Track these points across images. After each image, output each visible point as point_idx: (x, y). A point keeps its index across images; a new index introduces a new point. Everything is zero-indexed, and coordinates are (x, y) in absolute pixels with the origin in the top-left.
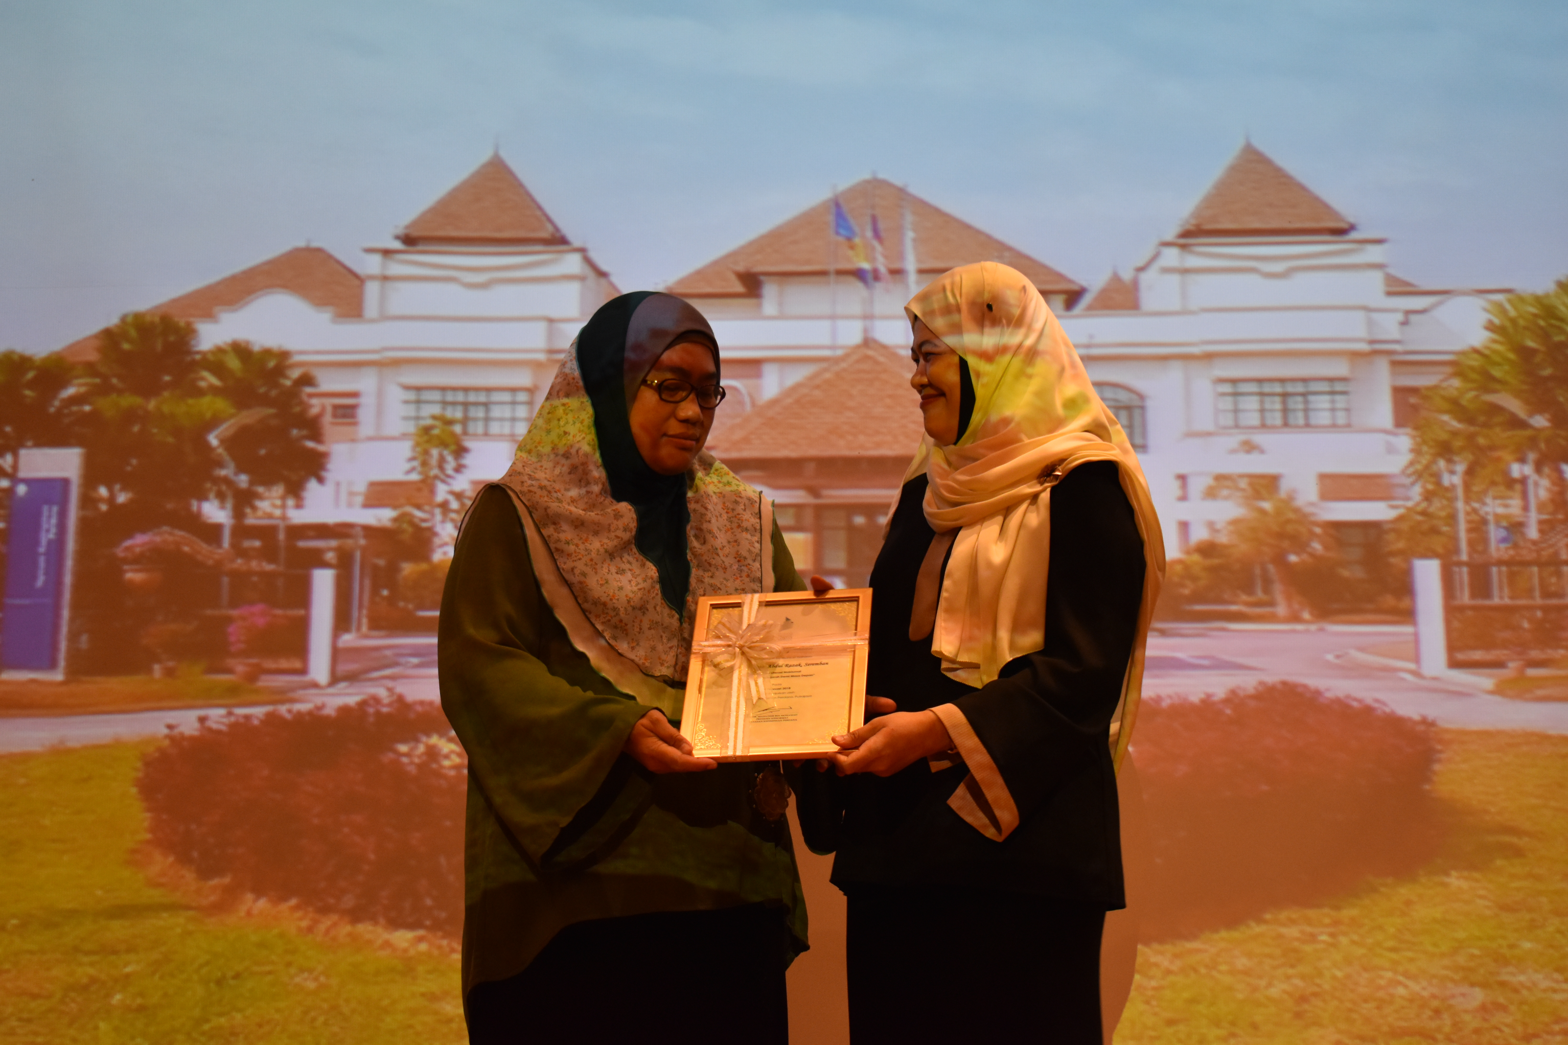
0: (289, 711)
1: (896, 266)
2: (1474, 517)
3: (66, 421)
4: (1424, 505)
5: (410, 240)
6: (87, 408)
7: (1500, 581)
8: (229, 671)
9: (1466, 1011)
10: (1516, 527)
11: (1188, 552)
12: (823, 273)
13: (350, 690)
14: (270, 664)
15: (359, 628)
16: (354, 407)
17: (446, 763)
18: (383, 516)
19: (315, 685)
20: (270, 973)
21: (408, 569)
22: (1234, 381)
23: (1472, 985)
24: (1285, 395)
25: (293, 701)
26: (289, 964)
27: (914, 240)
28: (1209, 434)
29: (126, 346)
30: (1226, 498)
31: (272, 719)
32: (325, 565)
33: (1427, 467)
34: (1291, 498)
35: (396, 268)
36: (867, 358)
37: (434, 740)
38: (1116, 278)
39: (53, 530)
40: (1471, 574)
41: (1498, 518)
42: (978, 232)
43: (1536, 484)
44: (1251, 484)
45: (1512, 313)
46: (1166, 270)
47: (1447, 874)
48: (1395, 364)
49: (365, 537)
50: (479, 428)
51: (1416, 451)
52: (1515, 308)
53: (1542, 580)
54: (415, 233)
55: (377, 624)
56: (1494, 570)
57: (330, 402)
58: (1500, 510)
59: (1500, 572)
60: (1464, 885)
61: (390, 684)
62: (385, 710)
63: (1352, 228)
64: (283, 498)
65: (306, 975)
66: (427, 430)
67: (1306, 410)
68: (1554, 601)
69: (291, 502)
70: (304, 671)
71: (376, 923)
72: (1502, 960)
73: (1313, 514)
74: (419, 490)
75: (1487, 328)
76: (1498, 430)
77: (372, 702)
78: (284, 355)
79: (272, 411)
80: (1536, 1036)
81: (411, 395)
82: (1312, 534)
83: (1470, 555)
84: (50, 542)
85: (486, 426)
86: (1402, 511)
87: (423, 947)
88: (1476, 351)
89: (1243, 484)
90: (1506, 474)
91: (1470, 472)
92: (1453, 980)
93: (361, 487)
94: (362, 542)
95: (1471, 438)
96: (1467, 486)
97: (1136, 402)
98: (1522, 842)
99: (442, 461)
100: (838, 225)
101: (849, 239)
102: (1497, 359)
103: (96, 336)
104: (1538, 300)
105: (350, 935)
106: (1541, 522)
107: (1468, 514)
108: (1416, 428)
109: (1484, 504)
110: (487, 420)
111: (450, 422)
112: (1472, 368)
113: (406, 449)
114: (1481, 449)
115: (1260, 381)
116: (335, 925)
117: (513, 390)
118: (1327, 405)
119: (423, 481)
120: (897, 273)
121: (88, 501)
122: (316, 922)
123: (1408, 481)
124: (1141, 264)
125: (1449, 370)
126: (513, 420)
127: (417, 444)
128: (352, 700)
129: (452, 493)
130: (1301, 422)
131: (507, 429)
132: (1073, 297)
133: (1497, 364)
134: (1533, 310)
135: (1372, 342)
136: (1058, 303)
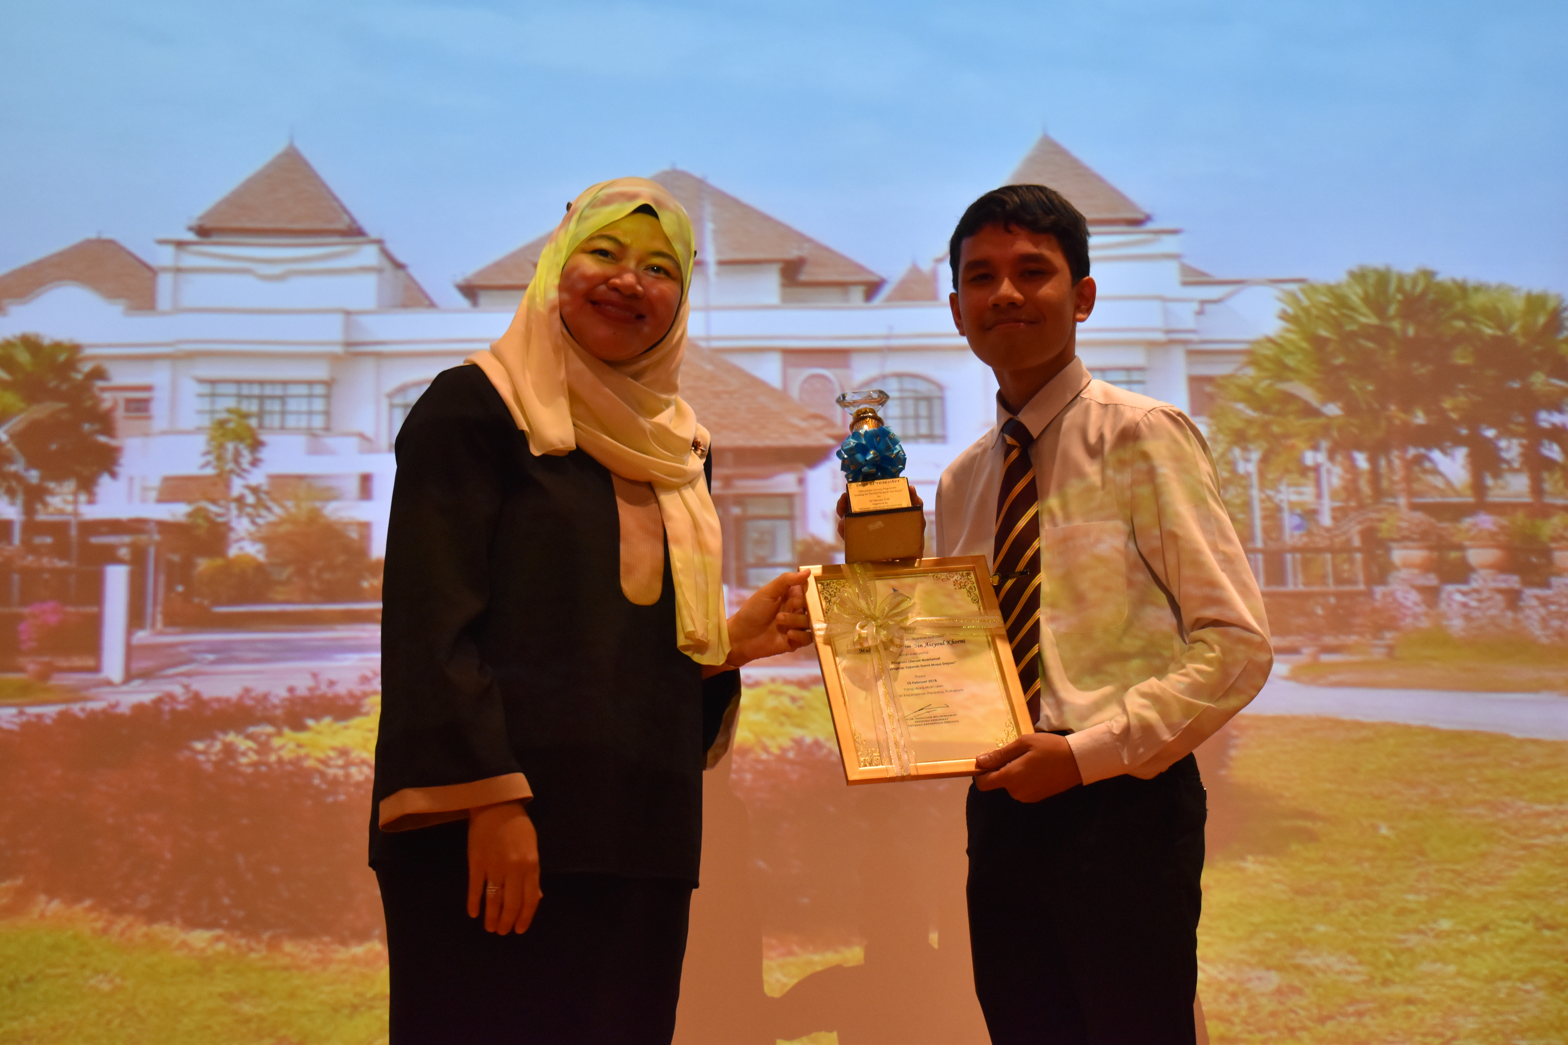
0: (83, 710)
2: (1269, 505)
5: (203, 232)
7: (1294, 568)
8: (21, 670)
9: (1263, 995)
10: (1310, 515)
13: (145, 688)
14: (62, 663)
15: (153, 625)
17: (244, 760)
18: (178, 512)
19: (109, 683)
20: (64, 975)
21: (203, 564)
23: (1268, 968)
25: (85, 699)
26: (83, 966)
27: (714, 232)
31: (64, 718)
32: (118, 561)
33: (1222, 456)
35: (189, 260)
37: (231, 737)
38: (914, 269)
40: (1266, 561)
41: (1292, 505)
42: (778, 224)
43: (1329, 472)
45: (1306, 302)
47: (1243, 859)
48: (1191, 353)
49: (160, 532)
50: (276, 421)
52: (1309, 298)
53: (1334, 566)
54: (209, 224)
55: (173, 620)
56: (1289, 557)
57: (122, 396)
58: (1294, 498)
59: (1294, 559)
60: (1260, 869)
61: (186, 681)
62: (181, 707)
63: (1148, 218)
64: (75, 494)
65: (101, 977)
66: (222, 424)
68: (1347, 588)
69: (83, 498)
70: (97, 669)
71: (172, 923)
72: (1298, 944)
74: (215, 484)
75: (1281, 318)
76: (1291, 418)
77: (167, 699)
78: (75, 348)
79: (63, 405)
80: (1330, 1017)
81: (206, 389)
83: (1265, 543)
85: (283, 420)
87: (221, 946)
88: (1270, 340)
90: (1300, 461)
91: (1265, 460)
92: (1249, 964)
93: (155, 482)
94: (157, 537)
95: (1265, 426)
96: (1262, 474)
97: (935, 392)
98: (1318, 826)
99: (237, 455)
102: (1290, 348)
104: (1331, 290)
105: (146, 935)
106: (1334, 510)
107: (1262, 501)
108: (1212, 416)
109: (1279, 492)
110: (283, 413)
111: (246, 416)
112: (1266, 357)
113: (200, 442)
114: (1275, 437)
116: (130, 926)
117: (310, 383)
119: (219, 475)
122: (111, 923)
125: (1243, 359)
126: (310, 413)
127: (212, 439)
128: (147, 698)
129: (248, 487)
131: (303, 422)
132: (872, 289)
133: (1290, 353)
134: (1325, 299)
135: (1168, 332)
136: (857, 294)
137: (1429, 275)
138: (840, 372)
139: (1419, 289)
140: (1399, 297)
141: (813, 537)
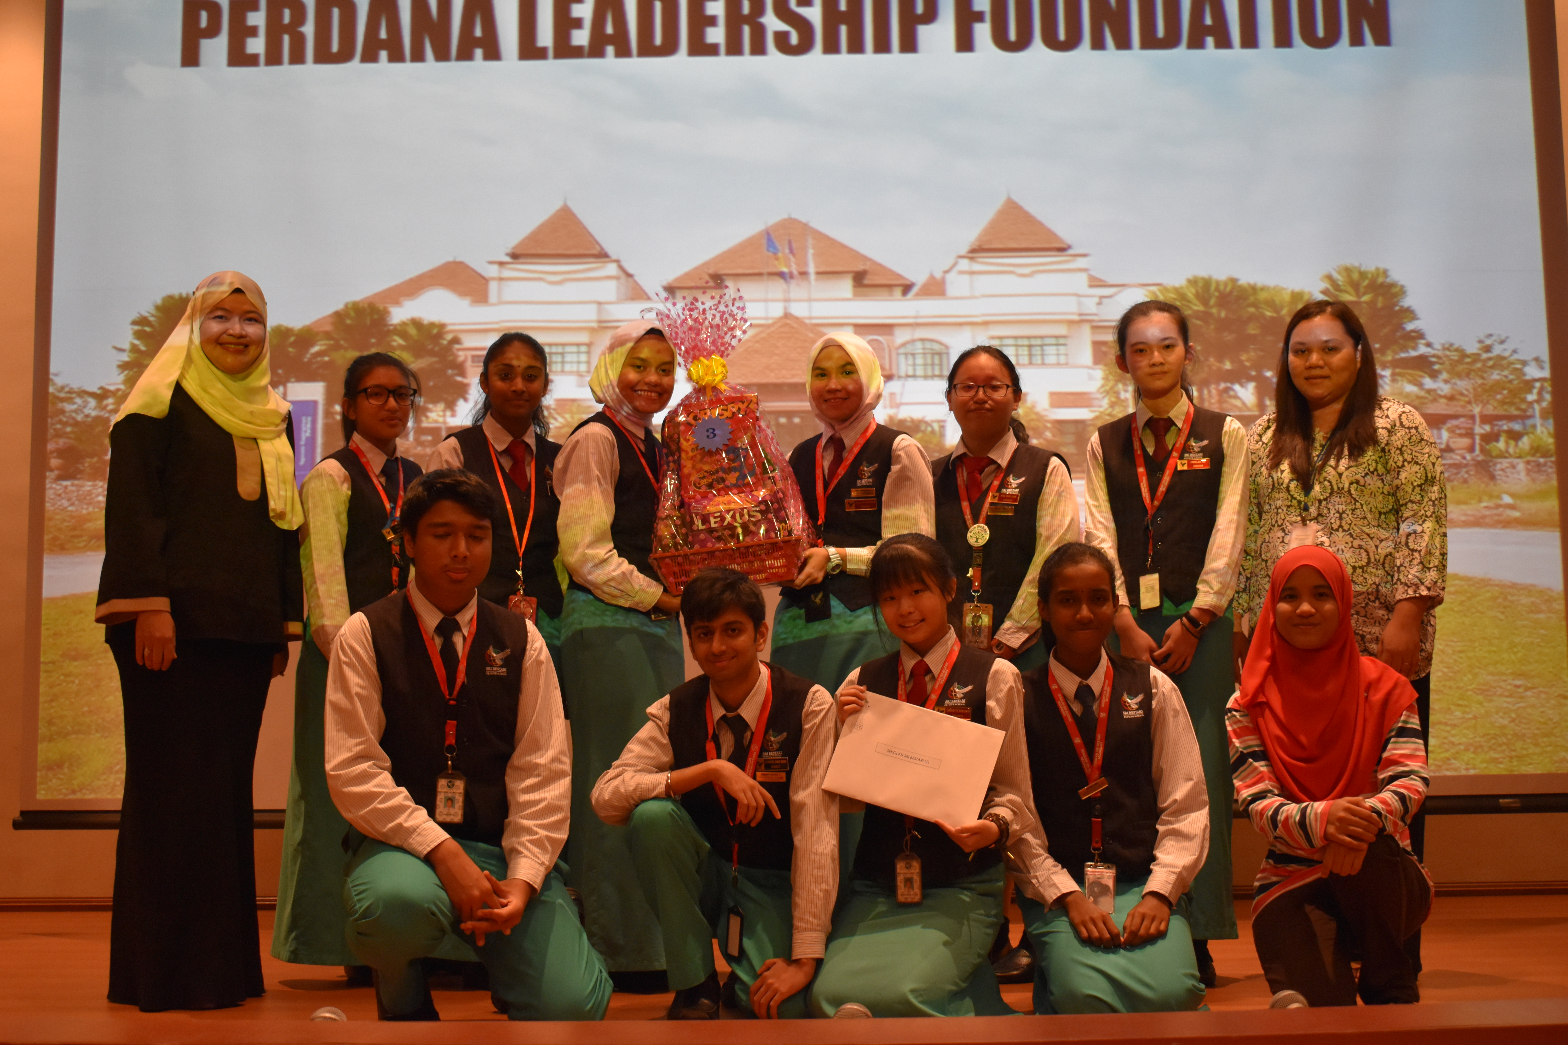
1: (803, 270)
3: (314, 366)
4: (1110, 410)
5: (515, 256)
6: (326, 359)
12: (760, 274)
24: (1030, 346)
27: (814, 255)
29: (348, 322)
33: (1112, 388)
34: (1033, 407)
35: (507, 273)
36: (787, 324)
38: (932, 277)
39: (309, 431)
42: (851, 250)
46: (962, 272)
48: (1094, 328)
51: (1106, 379)
54: (518, 252)
57: (470, 353)
63: (1069, 247)
64: (444, 411)
67: (1042, 355)
69: (448, 413)
73: (1046, 416)
78: (442, 326)
79: (435, 359)
82: (1046, 428)
84: (307, 438)
85: (563, 366)
86: (1097, 414)
97: (944, 350)
100: (769, 246)
101: (775, 254)
103: (330, 316)
104: (1176, 290)
108: (1106, 365)
110: (563, 363)
115: (1016, 338)
117: (578, 345)
118: (1055, 352)
120: (804, 274)
121: (328, 413)
123: (1100, 396)
124: (946, 268)
126: (579, 362)
130: (1039, 362)
131: (574, 368)
132: (907, 288)
135: (1081, 315)
136: (898, 292)
137: (1234, 281)
138: (888, 337)
139: (1228, 289)
140: (1217, 294)
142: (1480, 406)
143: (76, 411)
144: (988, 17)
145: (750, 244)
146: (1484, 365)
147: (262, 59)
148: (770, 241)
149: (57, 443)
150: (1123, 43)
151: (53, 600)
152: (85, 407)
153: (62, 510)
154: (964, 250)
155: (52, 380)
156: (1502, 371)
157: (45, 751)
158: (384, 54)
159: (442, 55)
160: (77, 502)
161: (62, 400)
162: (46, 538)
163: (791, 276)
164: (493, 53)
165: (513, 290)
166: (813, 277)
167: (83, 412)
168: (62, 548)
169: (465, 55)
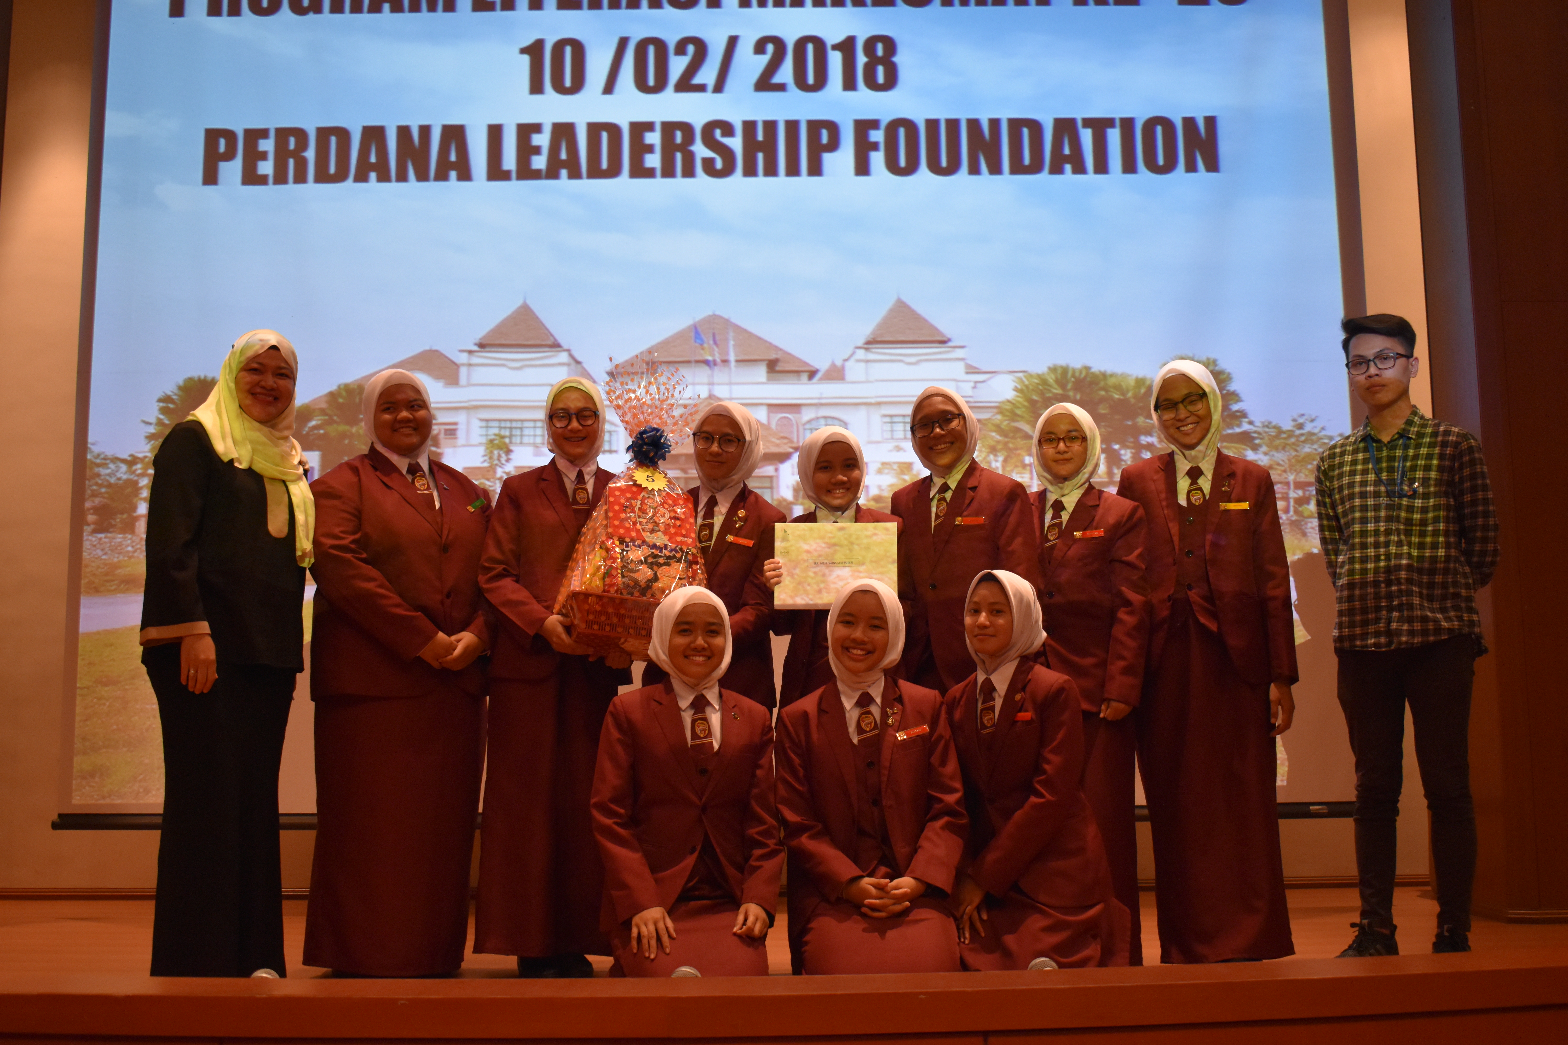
1: (724, 358)
3: (311, 438)
5: (482, 346)
6: (322, 432)
11: (868, 501)
12: (688, 362)
16: (455, 430)
22: (891, 416)
27: (734, 345)
28: (879, 442)
29: (341, 400)
30: (887, 474)
35: (475, 360)
38: (833, 365)
44: (899, 467)
45: (1027, 383)
46: (858, 361)
50: (518, 440)
52: (1028, 380)
54: (484, 342)
57: (443, 428)
63: (949, 340)
66: (491, 441)
74: (488, 471)
75: (1014, 390)
76: (1019, 440)
81: (484, 424)
85: (521, 439)
88: (1009, 401)
89: (895, 467)
90: (1022, 461)
91: (1005, 461)
95: (1006, 444)
99: (499, 456)
100: (696, 338)
101: (701, 345)
102: (1019, 405)
103: (326, 395)
104: (1039, 376)
110: (522, 436)
111: (503, 437)
112: (1007, 410)
113: (481, 450)
114: (1011, 450)
117: (535, 421)
119: (490, 467)
120: (725, 362)
124: (846, 357)
125: (995, 410)
126: (535, 436)
127: (487, 448)
129: (505, 472)
131: (531, 440)
132: (812, 374)
133: (1019, 408)
134: (1036, 381)
136: (805, 377)
137: (1088, 368)
138: (796, 415)
139: (1083, 376)
140: (1073, 379)
141: (782, 497)
142: (1295, 474)
143: (109, 475)
144: (882, 147)
145: (680, 336)
146: (1297, 440)
147: (271, 180)
148: (697, 333)
149: (94, 503)
150: (995, 169)
151: (88, 635)
152: (117, 471)
153: (97, 558)
154: (860, 343)
155: (90, 448)
156: (1312, 444)
157: (80, 763)
158: (373, 176)
159: (423, 176)
160: (109, 552)
161: (99, 465)
162: (83, 582)
163: (715, 363)
164: (465, 175)
165: (481, 375)
166: (733, 364)
167: (115, 476)
168: (96, 590)
169: (442, 176)
